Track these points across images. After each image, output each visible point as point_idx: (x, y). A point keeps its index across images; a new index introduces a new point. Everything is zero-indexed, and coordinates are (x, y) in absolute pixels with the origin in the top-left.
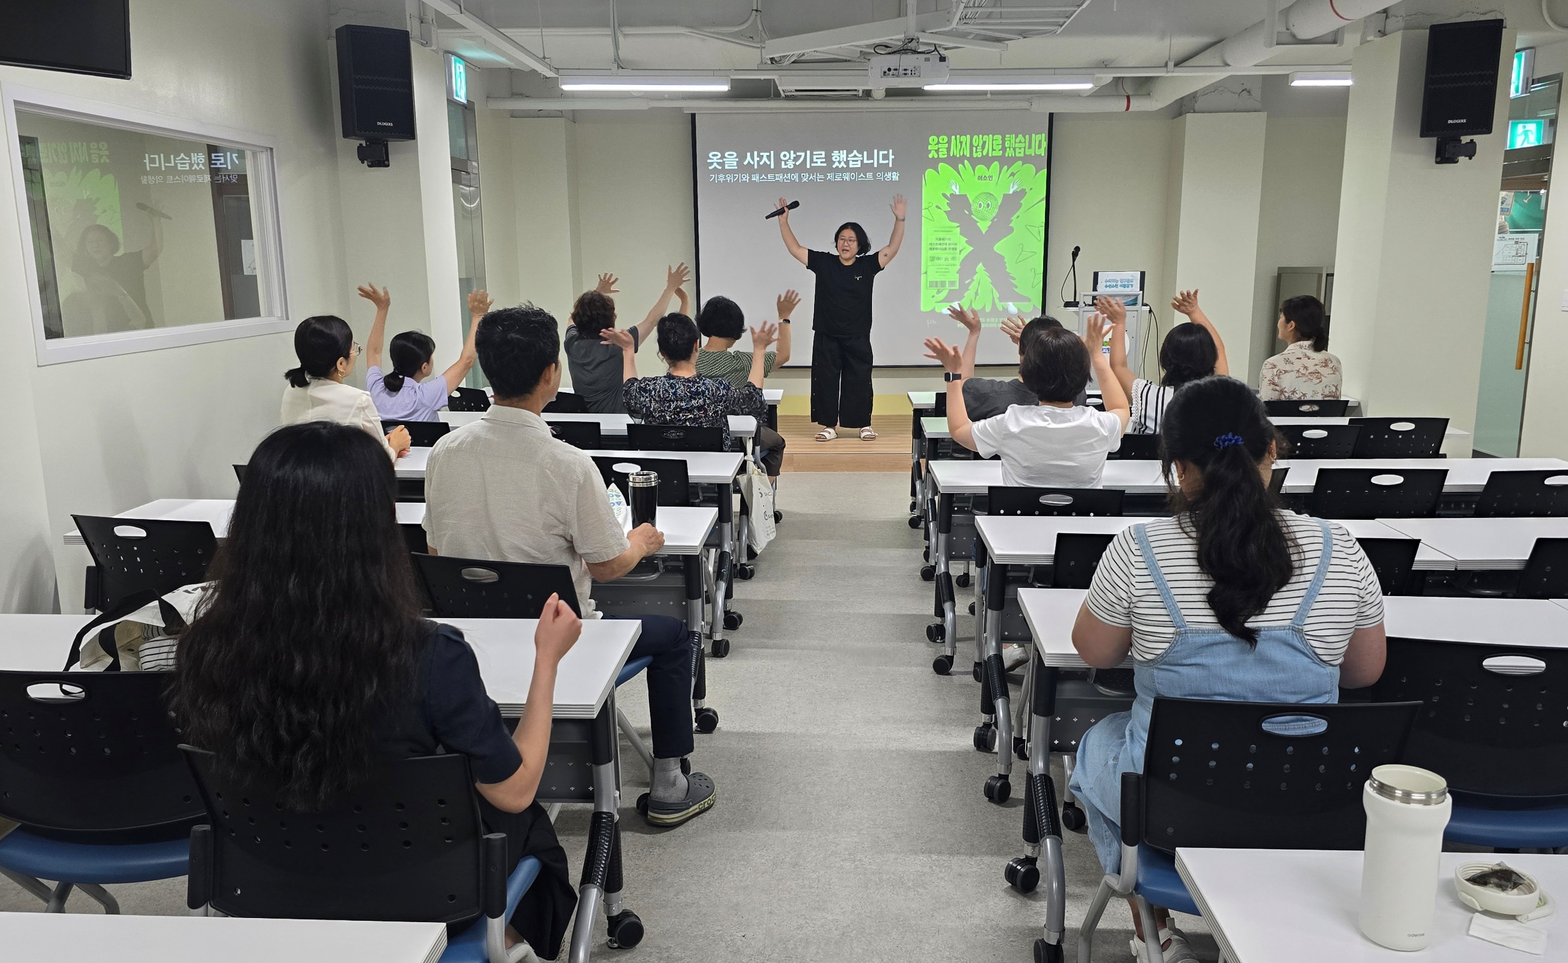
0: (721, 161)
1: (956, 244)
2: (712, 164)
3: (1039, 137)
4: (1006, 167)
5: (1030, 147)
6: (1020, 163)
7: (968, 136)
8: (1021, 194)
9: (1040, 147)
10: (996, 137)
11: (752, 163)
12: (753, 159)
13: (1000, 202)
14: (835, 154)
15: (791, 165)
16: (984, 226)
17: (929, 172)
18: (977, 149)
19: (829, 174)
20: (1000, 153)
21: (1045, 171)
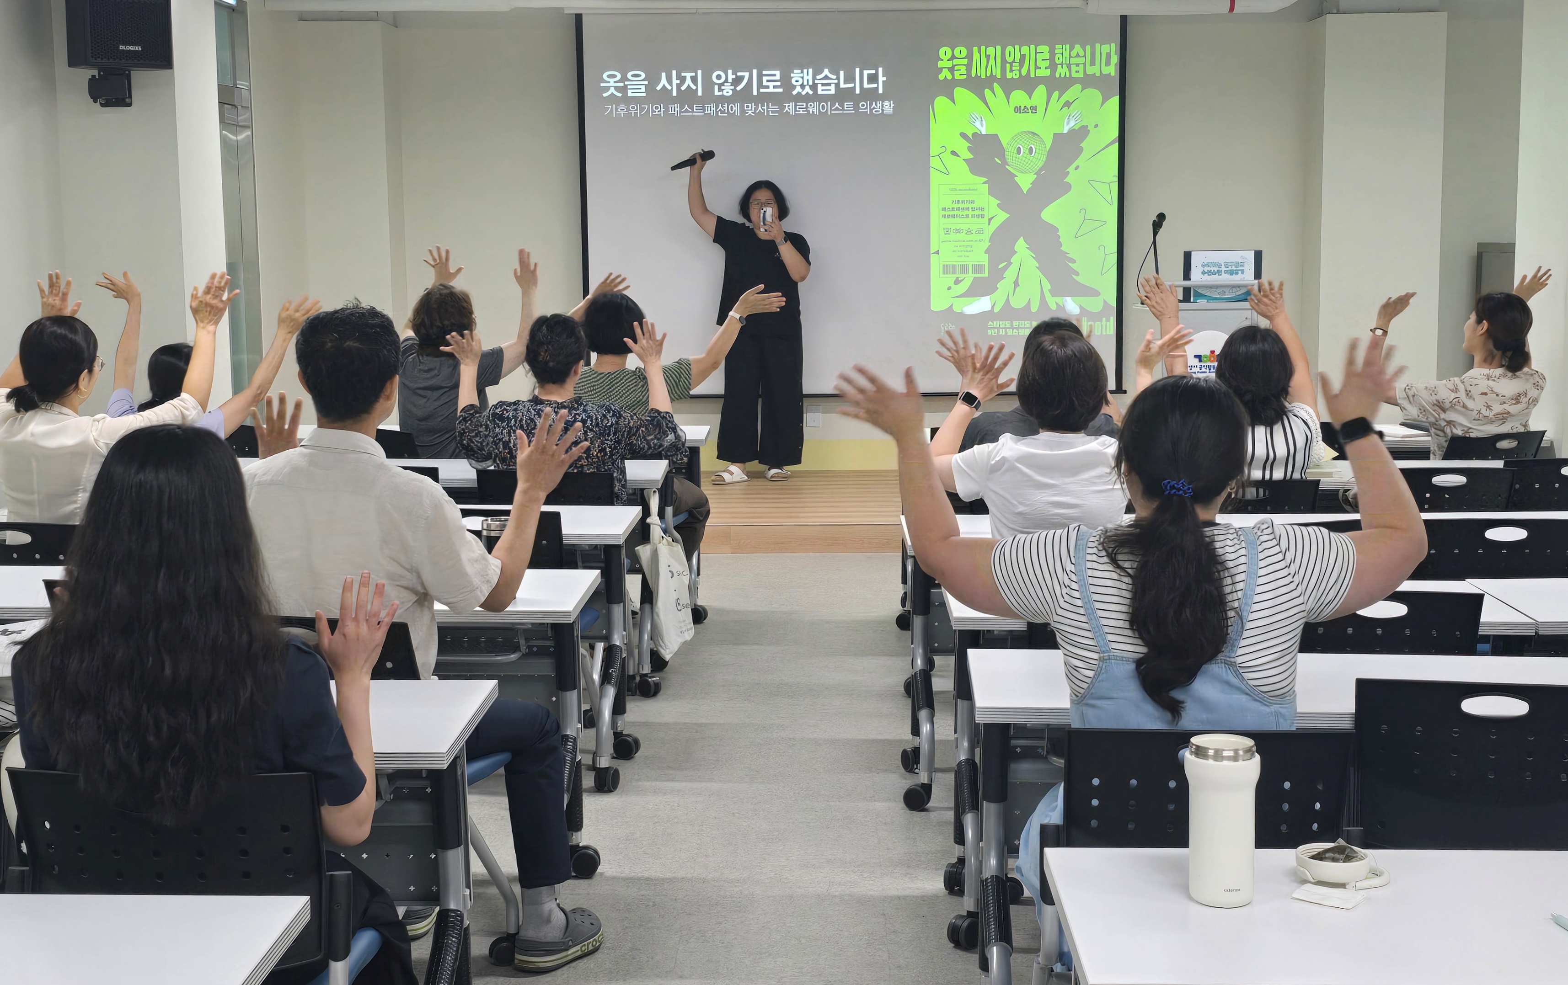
0: (622, 84)
1: (982, 209)
2: (608, 88)
3: (1106, 48)
4: (1056, 94)
5: (1093, 63)
6: (1078, 87)
7: (999, 48)
9: (1108, 63)
10: (1040, 48)
11: (669, 88)
12: (670, 83)
13: (1048, 148)
14: (796, 76)
15: (728, 91)
16: (1025, 181)
17: (941, 102)
18: (1011, 66)
19: (787, 105)
20: (1048, 73)
21: (1116, 99)
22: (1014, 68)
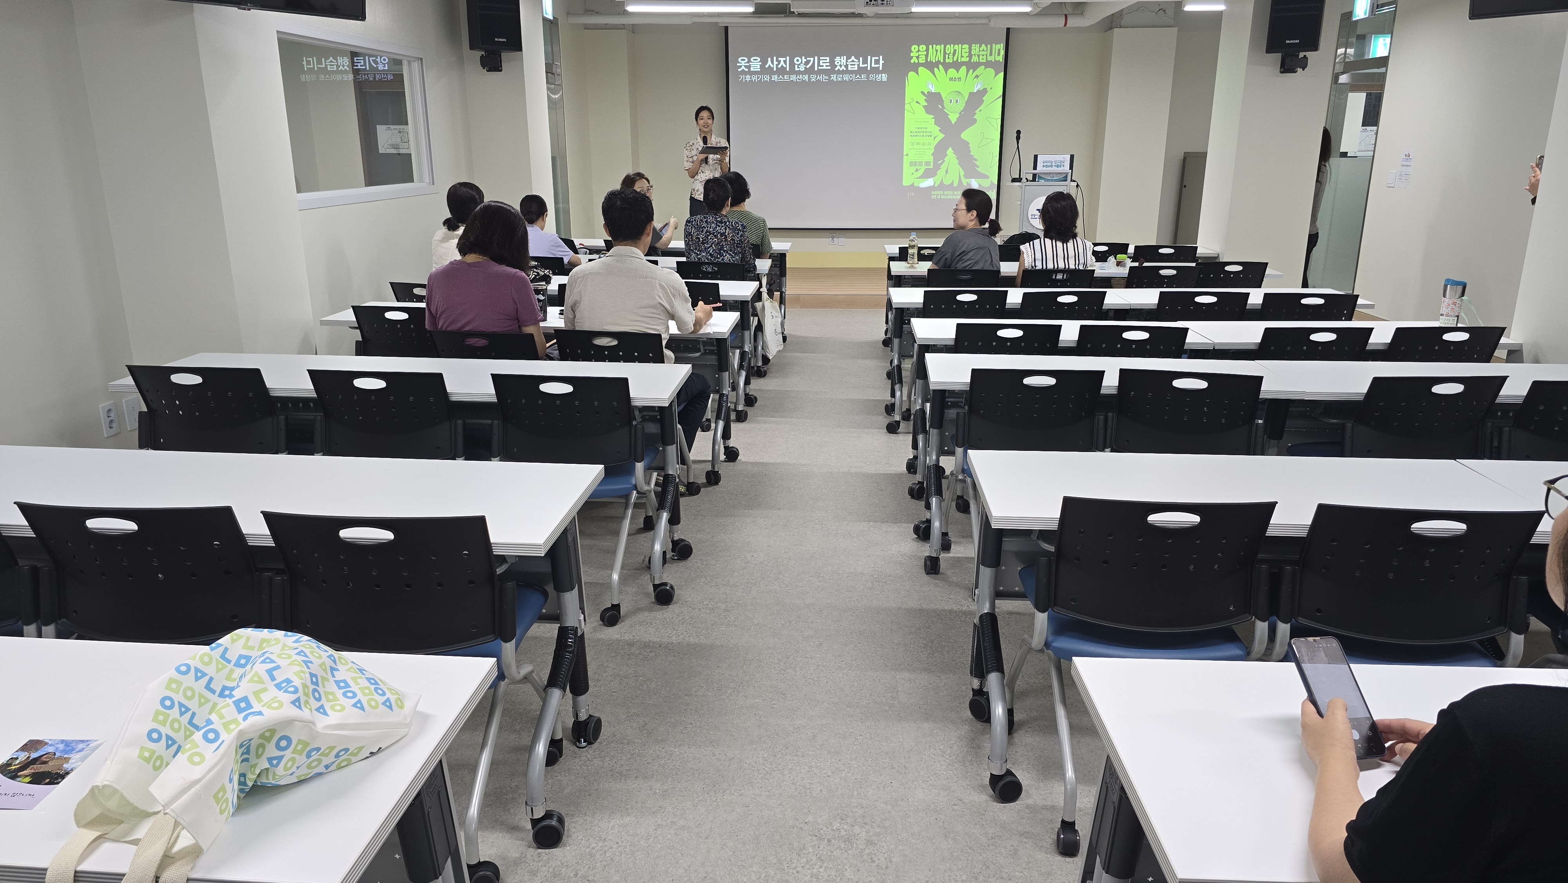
0: (748, 64)
1: (931, 132)
3: (998, 46)
4: (971, 71)
5: (991, 55)
6: (983, 67)
7: (943, 46)
8: (984, 92)
10: (964, 46)
11: (772, 66)
12: (773, 63)
13: (965, 100)
14: (837, 59)
15: (802, 68)
16: (953, 118)
17: (911, 74)
18: (949, 56)
19: (832, 76)
20: (967, 59)
21: (1002, 74)
22: (950, 57)
